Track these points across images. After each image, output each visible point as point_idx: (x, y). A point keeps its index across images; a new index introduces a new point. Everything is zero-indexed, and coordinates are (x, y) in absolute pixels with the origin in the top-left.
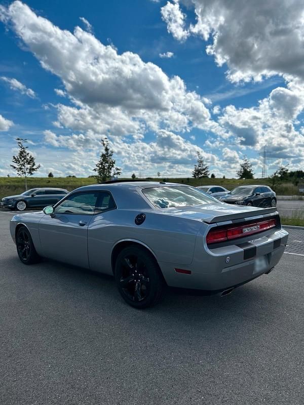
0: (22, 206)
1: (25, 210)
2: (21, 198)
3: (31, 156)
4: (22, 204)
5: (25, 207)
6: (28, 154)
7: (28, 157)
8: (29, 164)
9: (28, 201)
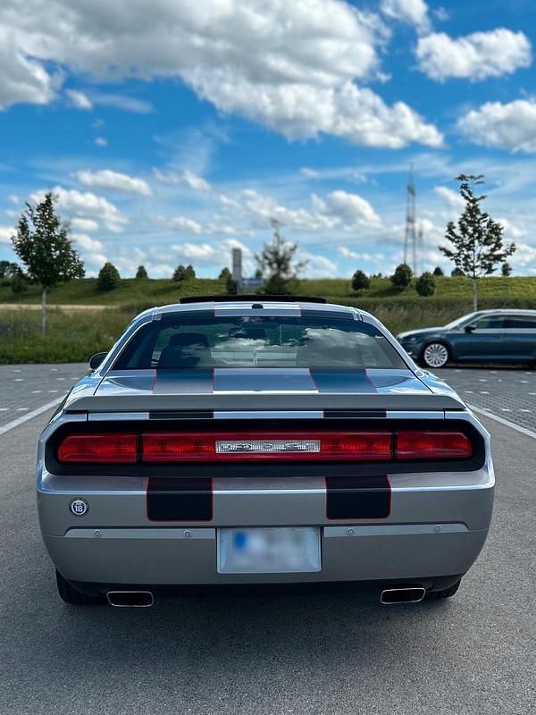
0: (437, 356)
1: (444, 367)
2: (437, 336)
3: (491, 222)
4: (437, 350)
5: (446, 360)
6: (485, 215)
7: (484, 225)
8: (486, 243)
9: (453, 343)
